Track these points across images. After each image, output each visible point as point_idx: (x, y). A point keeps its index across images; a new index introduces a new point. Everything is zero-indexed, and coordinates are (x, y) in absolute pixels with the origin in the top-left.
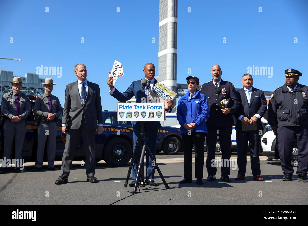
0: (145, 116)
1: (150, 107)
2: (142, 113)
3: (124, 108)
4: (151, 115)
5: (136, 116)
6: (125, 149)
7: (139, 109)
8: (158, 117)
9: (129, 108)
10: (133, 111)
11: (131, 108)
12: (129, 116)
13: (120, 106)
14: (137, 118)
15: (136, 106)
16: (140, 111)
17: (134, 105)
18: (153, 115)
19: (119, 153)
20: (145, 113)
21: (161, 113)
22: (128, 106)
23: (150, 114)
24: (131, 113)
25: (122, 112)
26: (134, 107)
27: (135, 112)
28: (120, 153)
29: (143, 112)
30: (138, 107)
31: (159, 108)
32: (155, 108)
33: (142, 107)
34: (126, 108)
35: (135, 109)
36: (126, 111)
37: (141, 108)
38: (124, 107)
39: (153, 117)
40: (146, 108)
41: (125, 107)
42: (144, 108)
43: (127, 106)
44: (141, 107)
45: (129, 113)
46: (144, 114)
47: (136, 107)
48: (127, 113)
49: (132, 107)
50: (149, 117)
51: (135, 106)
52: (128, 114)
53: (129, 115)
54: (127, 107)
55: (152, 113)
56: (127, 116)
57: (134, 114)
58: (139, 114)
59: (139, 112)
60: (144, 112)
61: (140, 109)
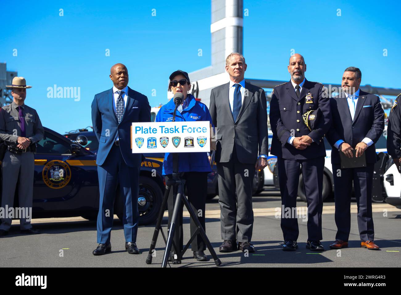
0: (179, 144)
1: (186, 129)
2: (173, 139)
3: (144, 131)
4: (189, 143)
5: (164, 145)
6: (151, 196)
7: (168, 132)
8: (200, 145)
9: (151, 131)
10: (158, 136)
11: (154, 131)
12: (152, 145)
13: (136, 127)
14: (164, 147)
15: (164, 128)
16: (171, 136)
17: (160, 127)
18: (193, 143)
19: (142, 203)
20: (179, 139)
21: (206, 139)
22: (150, 128)
23: (186, 140)
24: (155, 140)
25: (139, 139)
26: (159, 130)
27: (161, 138)
28: (144, 203)
29: (175, 138)
30: (167, 129)
31: (201, 130)
32: (195, 130)
33: (174, 130)
34: (147, 131)
35: (162, 132)
36: (146, 137)
37: (172, 132)
38: (143, 129)
39: (193, 145)
40: (180, 130)
41: (145, 129)
42: (176, 131)
43: (148, 128)
44: (172, 129)
45: (152, 139)
46: (176, 141)
47: (164, 130)
48: (149, 140)
49: (156, 130)
50: (186, 145)
51: (162, 127)
52: (151, 141)
53: (152, 143)
54: (149, 130)
55: (191, 140)
56: (148, 144)
57: (160, 141)
58: (168, 141)
59: (168, 138)
60: (177, 138)
61: (170, 132)
